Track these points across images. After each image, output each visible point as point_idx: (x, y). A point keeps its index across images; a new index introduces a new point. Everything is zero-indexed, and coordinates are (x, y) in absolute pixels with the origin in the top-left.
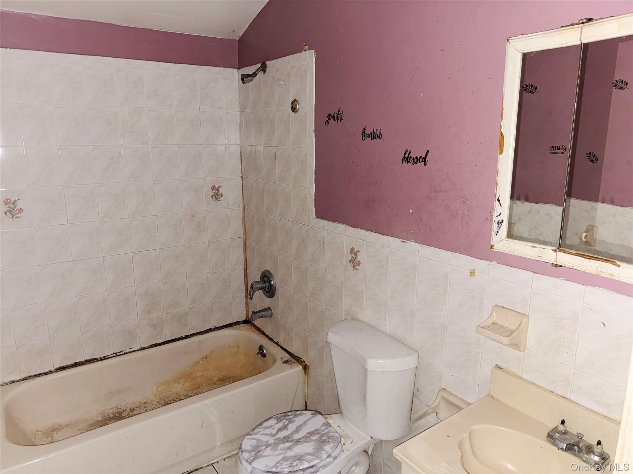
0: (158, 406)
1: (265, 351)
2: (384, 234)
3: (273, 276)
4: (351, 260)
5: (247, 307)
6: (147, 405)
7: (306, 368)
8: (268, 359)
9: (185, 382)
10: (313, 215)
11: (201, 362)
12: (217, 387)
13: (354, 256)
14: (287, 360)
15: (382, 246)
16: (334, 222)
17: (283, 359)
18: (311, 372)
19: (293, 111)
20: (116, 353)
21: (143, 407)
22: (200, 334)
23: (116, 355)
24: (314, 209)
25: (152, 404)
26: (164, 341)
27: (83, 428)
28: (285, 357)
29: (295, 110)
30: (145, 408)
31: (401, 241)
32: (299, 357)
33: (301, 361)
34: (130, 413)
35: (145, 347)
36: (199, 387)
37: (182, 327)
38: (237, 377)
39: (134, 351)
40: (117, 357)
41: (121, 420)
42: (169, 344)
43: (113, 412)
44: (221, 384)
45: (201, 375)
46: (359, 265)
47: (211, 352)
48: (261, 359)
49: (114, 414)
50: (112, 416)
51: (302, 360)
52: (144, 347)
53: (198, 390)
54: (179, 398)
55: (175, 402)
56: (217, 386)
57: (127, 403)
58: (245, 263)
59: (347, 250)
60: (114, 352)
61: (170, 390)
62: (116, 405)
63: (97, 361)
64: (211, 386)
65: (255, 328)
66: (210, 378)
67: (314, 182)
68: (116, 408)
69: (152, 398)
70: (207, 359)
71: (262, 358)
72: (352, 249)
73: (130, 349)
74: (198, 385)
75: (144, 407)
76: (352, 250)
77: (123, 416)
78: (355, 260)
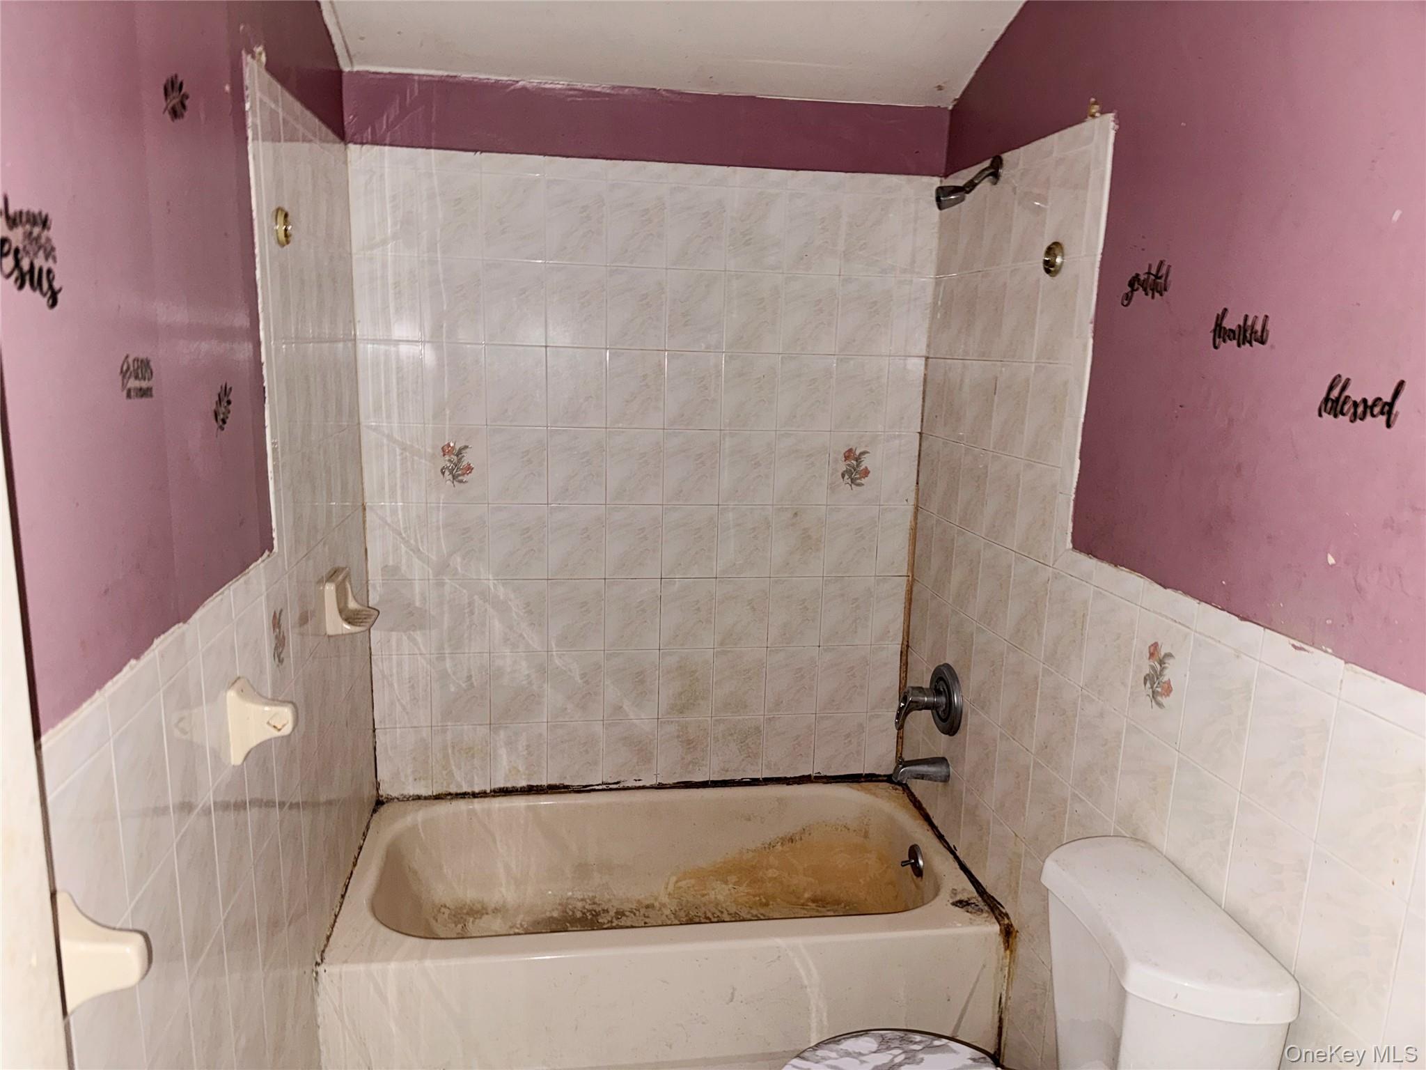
0: (672, 921)
1: (921, 862)
2: (1245, 616)
3: (958, 682)
4: (1147, 678)
5: (900, 743)
6: (651, 913)
7: (1008, 933)
8: (926, 882)
9: (738, 883)
10: (1066, 539)
11: (779, 847)
12: (805, 914)
13: (1158, 666)
14: (966, 899)
15: (1235, 650)
16: (1116, 566)
17: (955, 894)
18: (1023, 947)
19: (1048, 271)
20: (606, 784)
21: (642, 913)
22: (783, 784)
23: (608, 788)
24: (1070, 525)
25: (660, 912)
26: (705, 780)
27: (521, 925)
28: (964, 890)
29: (1052, 269)
30: (645, 917)
31: (1293, 646)
32: (997, 901)
33: (1002, 912)
34: (614, 920)
35: (666, 784)
36: (767, 905)
37: (747, 757)
38: (855, 905)
39: (643, 788)
40: (609, 792)
41: (594, 930)
42: (715, 789)
43: (584, 907)
44: (818, 911)
45: (775, 876)
46: (1168, 695)
47: (804, 830)
48: (913, 879)
49: (584, 913)
50: (579, 915)
51: (1004, 911)
52: (664, 783)
53: (762, 911)
54: (718, 916)
55: (708, 921)
56: (806, 912)
57: (614, 895)
58: (906, 638)
59: (1140, 647)
60: (604, 780)
61: (705, 892)
62: (594, 894)
63: (570, 792)
64: (794, 908)
65: (911, 800)
66: (794, 890)
67: (1077, 454)
68: (590, 900)
69: (665, 899)
70: (793, 844)
71: (915, 877)
72: (1155, 645)
73: (636, 780)
74: (765, 898)
75: (644, 915)
76: (1154, 650)
77: (599, 921)
78: (1158, 678)
